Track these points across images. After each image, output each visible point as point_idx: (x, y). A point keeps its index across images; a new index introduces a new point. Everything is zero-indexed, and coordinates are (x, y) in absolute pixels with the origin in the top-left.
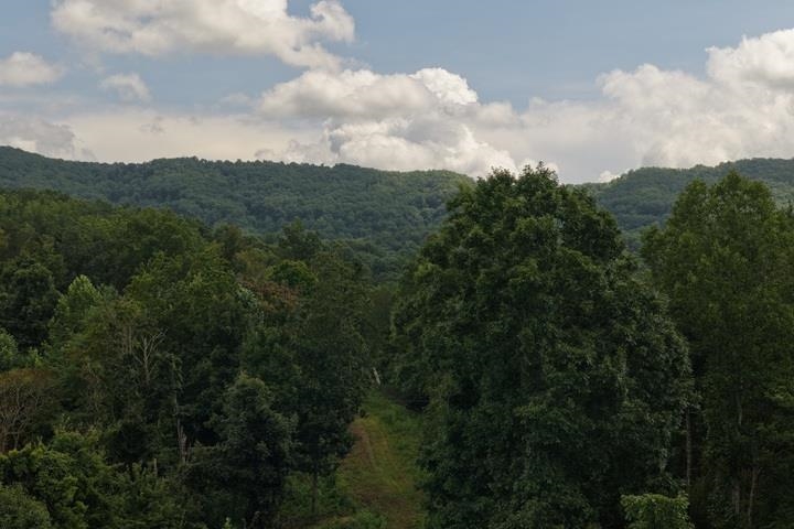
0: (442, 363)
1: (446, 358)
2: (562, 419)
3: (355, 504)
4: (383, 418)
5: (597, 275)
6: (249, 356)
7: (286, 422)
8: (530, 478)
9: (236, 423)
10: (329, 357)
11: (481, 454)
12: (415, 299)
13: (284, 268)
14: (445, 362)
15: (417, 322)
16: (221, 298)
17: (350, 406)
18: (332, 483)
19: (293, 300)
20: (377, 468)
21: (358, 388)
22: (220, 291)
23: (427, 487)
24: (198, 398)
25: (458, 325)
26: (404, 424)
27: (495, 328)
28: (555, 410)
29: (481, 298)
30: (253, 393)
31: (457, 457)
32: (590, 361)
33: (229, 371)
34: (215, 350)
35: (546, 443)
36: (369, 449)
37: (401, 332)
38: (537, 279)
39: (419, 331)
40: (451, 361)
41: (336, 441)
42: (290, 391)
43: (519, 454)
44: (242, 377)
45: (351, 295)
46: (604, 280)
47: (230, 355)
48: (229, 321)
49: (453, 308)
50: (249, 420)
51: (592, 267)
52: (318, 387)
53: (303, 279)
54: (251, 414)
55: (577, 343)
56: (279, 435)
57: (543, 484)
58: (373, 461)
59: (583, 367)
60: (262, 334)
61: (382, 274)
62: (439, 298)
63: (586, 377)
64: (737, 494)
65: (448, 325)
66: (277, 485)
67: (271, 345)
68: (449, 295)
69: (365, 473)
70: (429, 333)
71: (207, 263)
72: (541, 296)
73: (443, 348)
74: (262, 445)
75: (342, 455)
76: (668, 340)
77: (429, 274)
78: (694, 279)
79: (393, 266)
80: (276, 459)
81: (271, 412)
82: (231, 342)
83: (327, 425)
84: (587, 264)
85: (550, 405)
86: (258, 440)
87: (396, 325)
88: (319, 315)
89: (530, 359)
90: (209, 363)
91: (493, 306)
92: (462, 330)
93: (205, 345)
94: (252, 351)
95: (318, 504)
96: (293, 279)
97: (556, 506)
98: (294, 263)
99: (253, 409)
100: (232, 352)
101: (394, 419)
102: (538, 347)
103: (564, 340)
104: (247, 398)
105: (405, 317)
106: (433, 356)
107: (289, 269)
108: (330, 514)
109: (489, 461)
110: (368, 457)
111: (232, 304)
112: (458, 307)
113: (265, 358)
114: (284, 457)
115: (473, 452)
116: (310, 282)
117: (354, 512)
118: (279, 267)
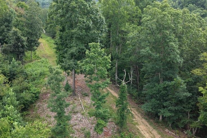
0: (58, 23)
1: (59, 22)
2: (80, 32)
3: (41, 57)
4: (46, 40)
5: (86, 5)
6: (14, 24)
7: (24, 39)
8: (74, 43)
9: (13, 39)
10: (33, 24)
11: (66, 40)
12: (52, 10)
13: (20, 4)
14: (59, 23)
15: (53, 15)
16: (6, 11)
17: (39, 35)
18: (35, 54)
19: (23, 12)
20: (45, 51)
21: (40, 31)
22: (5, 9)
23: (56, 48)
24: (2, 35)
25: (61, 15)
26: (51, 41)
27: (67, 15)
28: (79, 31)
29: (65, 10)
30: (16, 32)
31: (61, 41)
32: (85, 21)
33: (9, 28)
34: (5, 24)
35: (77, 37)
36: (43, 47)
37: (49, 18)
38: (75, 5)
39: (53, 17)
40: (60, 23)
41: (36, 43)
42: (25, 32)
43: (73, 40)
44: (14, 29)
45: (37, 10)
46: (88, 5)
47: (9, 25)
48: (8, 16)
49: (60, 12)
50: (16, 38)
51: (85, 3)
52: (31, 31)
53: (24, 6)
54: (16, 37)
55: (83, 18)
56: (23, 41)
57: (77, 45)
58: (45, 49)
59: (84, 23)
60: (17, 19)
61: (44, 6)
62: (57, 10)
63: (84, 25)
64: (117, 49)
65: (59, 15)
66: (23, 53)
67: (19, 22)
68: (59, 9)
69: (43, 52)
70: (55, 17)
71: (2, 2)
72: (76, 9)
73: (58, 20)
74: (19, 44)
75: (37, 46)
76: (100, 18)
77: (55, 5)
78: (108, 6)
79: (47, 4)
80: (23, 47)
81: (21, 36)
82: (9, 21)
83: (33, 40)
84: (85, 2)
85: (78, 30)
86: (19, 43)
87: (48, 16)
88: (30, 15)
89: (74, 21)
90: (4, 26)
91: (67, 11)
92: (62, 16)
93: (2, 22)
94: (15, 23)
95: (32, 58)
96: (22, 6)
97: (79, 48)
98: (22, 2)
99: (17, 36)
100: (10, 24)
101: (49, 40)
102: (75, 19)
103: (81, 17)
104: (15, 33)
105: (50, 14)
106: (56, 22)
107: (21, 4)
108: (35, 60)
109: (67, 41)
110: (43, 48)
111: (9, 12)
112: (61, 12)
113: (18, 25)
114: (25, 46)
115: (64, 40)
116: (26, 7)
117: (41, 59)
118: (18, 3)
